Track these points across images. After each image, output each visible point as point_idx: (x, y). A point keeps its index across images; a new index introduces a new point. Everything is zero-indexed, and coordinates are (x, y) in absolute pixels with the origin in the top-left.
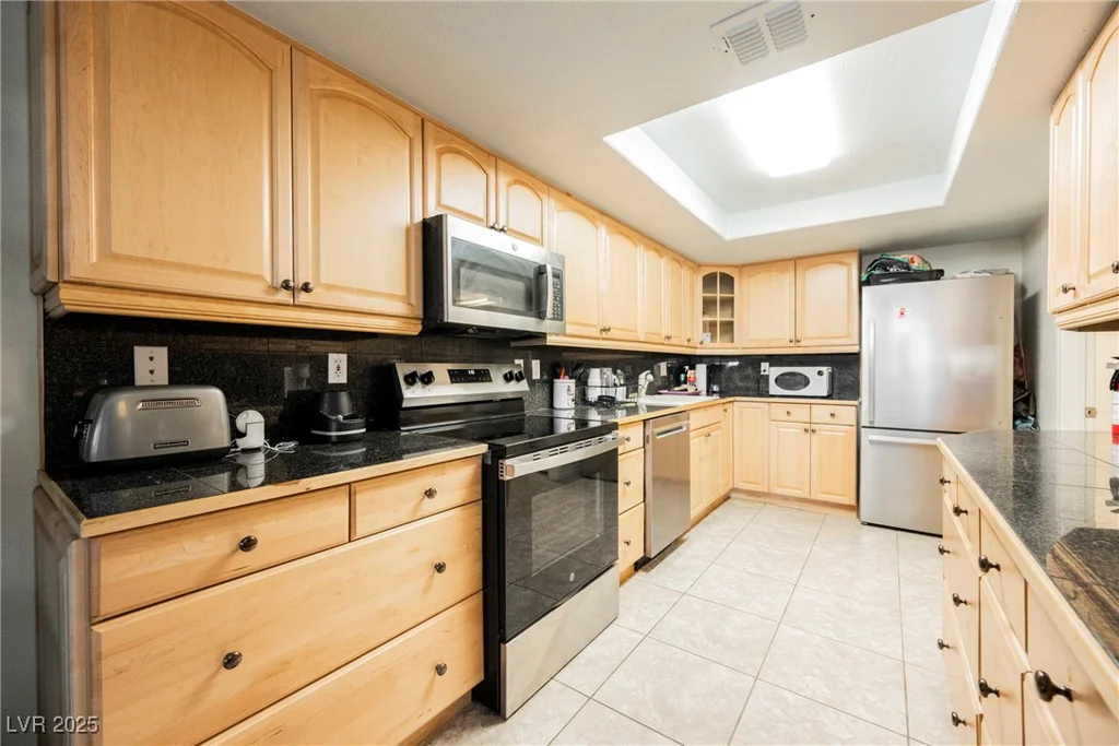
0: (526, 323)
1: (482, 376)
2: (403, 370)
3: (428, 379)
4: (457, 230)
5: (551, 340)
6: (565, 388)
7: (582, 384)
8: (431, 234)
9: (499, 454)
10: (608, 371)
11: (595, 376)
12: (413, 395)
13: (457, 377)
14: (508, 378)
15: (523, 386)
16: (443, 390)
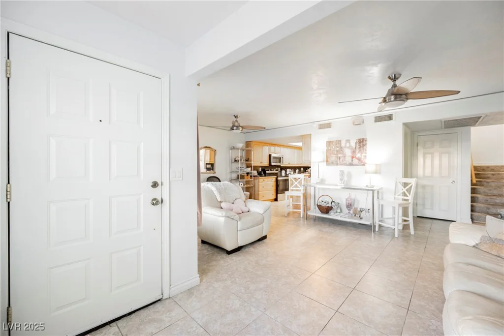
0: (278, 164)
1: (273, 170)
2: (266, 169)
3: (268, 170)
4: (273, 155)
5: (282, 166)
6: (283, 172)
7: (286, 171)
8: (270, 156)
9: (277, 177)
10: (290, 170)
11: (288, 170)
12: (267, 172)
13: (271, 170)
14: (276, 170)
15: (278, 172)
16: (269, 172)
